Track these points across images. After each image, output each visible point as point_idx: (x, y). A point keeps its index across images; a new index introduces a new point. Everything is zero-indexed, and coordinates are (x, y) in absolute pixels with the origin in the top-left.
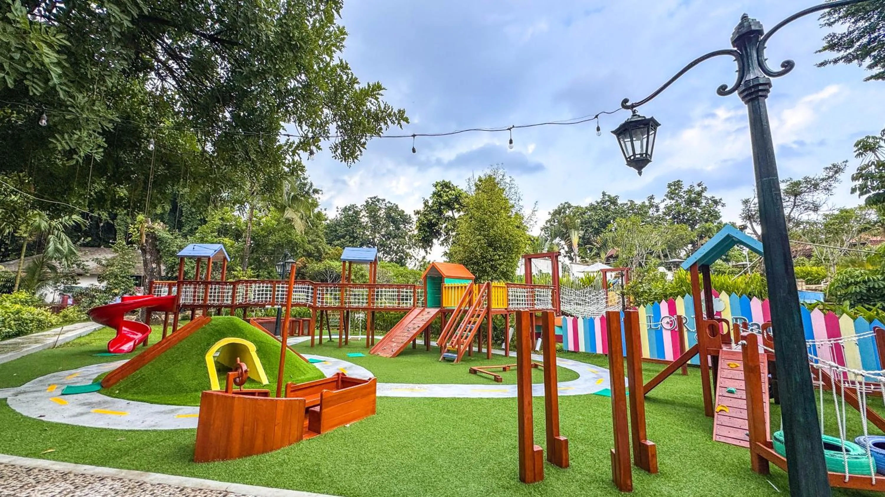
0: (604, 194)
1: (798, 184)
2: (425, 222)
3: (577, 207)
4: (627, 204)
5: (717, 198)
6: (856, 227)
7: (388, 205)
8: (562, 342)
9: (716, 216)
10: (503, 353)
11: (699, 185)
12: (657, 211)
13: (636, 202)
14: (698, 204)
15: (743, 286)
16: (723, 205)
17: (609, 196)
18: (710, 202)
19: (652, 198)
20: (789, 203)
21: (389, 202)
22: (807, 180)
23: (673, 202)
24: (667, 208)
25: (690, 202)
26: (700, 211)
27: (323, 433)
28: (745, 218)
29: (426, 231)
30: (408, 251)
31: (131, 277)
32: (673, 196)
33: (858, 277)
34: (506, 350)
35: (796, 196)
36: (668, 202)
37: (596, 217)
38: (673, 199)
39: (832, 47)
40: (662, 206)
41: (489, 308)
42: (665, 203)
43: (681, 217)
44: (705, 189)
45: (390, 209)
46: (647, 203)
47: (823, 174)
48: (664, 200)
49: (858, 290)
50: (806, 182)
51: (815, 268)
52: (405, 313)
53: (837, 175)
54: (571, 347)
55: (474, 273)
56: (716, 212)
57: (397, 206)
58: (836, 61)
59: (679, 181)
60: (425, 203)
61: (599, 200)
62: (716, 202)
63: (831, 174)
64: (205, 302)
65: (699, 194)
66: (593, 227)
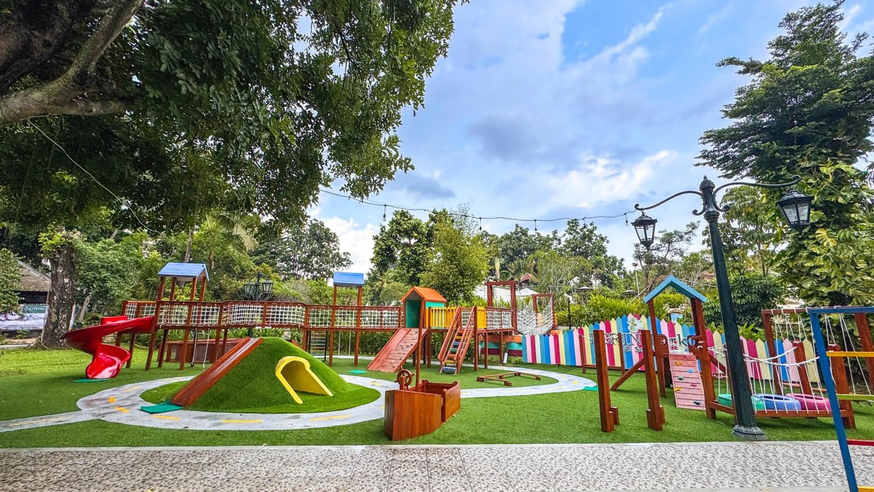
0: (517, 226)
1: (670, 235)
2: (384, 247)
3: (493, 236)
4: (534, 236)
5: (604, 236)
6: (702, 267)
7: (314, 222)
8: (521, 356)
9: (603, 250)
10: (473, 366)
11: (591, 224)
12: (560, 243)
13: (542, 235)
14: (590, 239)
15: (636, 310)
16: (608, 242)
17: (521, 228)
18: (598, 239)
19: (555, 232)
20: (664, 248)
21: (315, 220)
22: (676, 232)
23: (572, 237)
24: (568, 242)
25: (584, 237)
26: (591, 246)
27: (447, 420)
28: (636, 257)
29: (384, 256)
30: (331, 270)
31: (16, 292)
32: (572, 232)
33: (708, 304)
34: (475, 364)
35: (669, 244)
36: (568, 236)
37: (511, 246)
38: (571, 234)
39: (704, 157)
40: (563, 240)
41: (475, 328)
42: (566, 237)
43: (578, 250)
44: (595, 228)
45: (316, 225)
46: (551, 236)
47: (685, 230)
48: (565, 235)
49: (709, 314)
50: (675, 234)
51: (672, 295)
52: (393, 333)
53: (694, 231)
54: (530, 360)
55: (445, 297)
56: (604, 248)
57: (323, 224)
58: (704, 164)
59: (576, 220)
60: (382, 229)
61: (513, 231)
62: (603, 239)
63: (690, 229)
64: (188, 323)
65: (591, 232)
66: (508, 255)
